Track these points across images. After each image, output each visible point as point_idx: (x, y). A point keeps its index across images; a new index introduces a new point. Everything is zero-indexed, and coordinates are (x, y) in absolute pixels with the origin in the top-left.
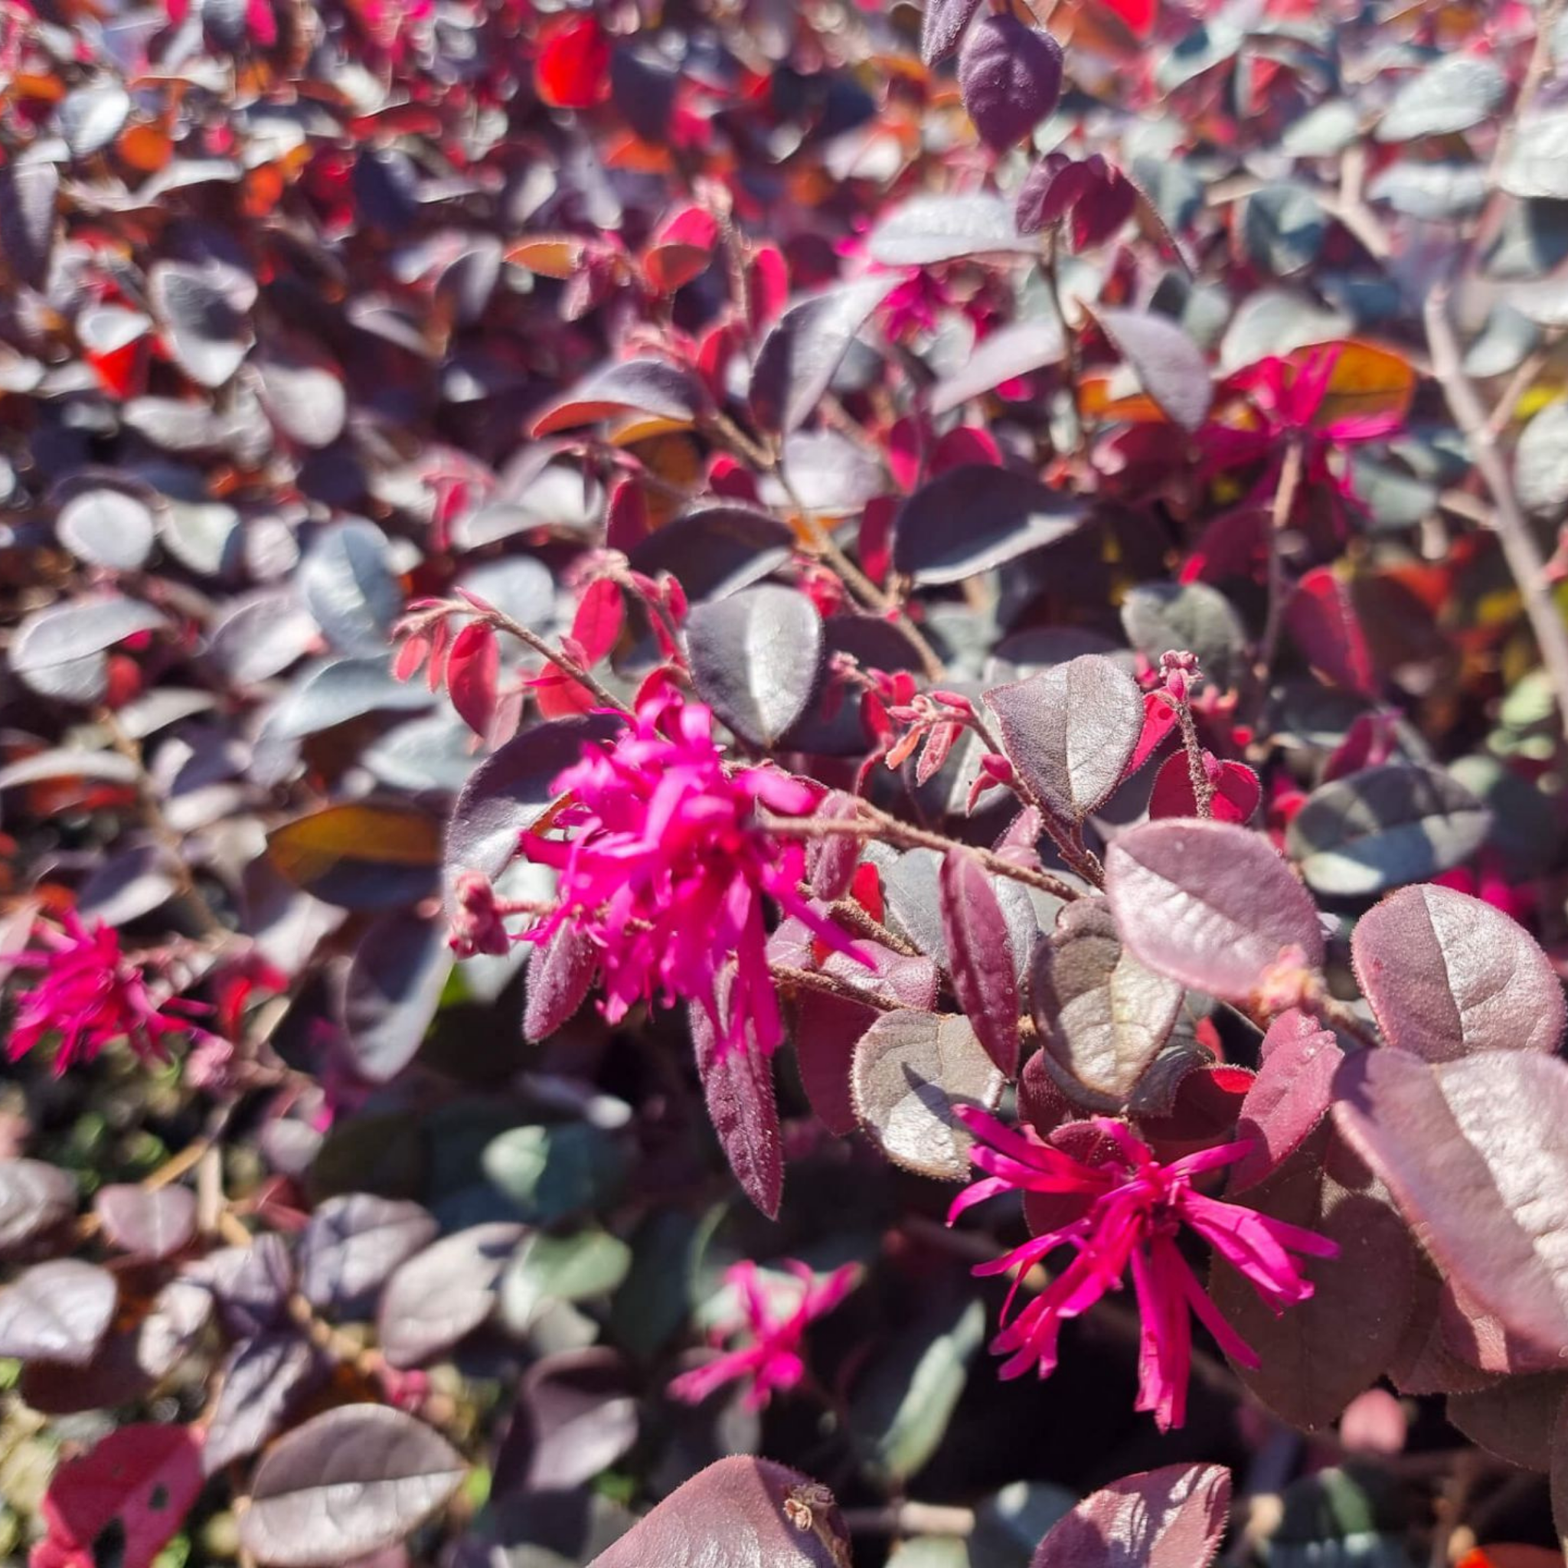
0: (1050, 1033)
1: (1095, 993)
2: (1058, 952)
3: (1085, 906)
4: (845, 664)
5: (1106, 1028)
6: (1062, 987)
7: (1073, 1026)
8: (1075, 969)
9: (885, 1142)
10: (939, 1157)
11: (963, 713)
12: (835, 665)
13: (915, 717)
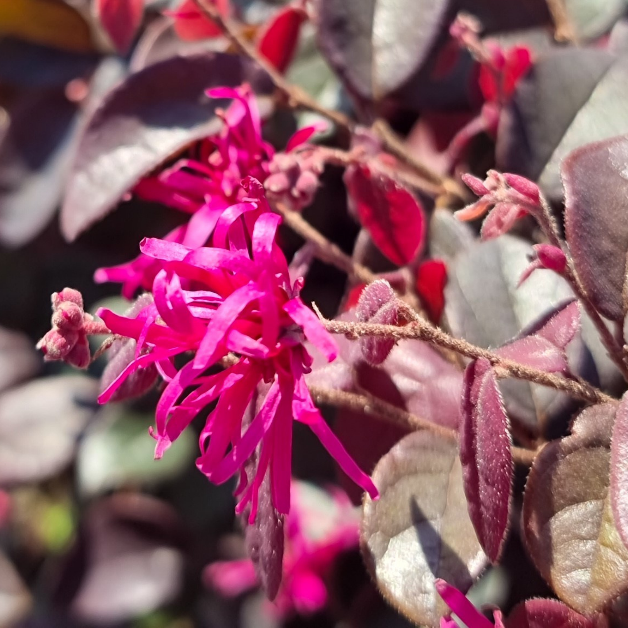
0: (537, 535)
1: (590, 506)
2: (563, 458)
3: (604, 413)
4: (465, 29)
5: (589, 545)
6: (559, 493)
7: (560, 534)
8: (576, 478)
9: (379, 571)
10: (418, 604)
11: (531, 201)
12: (454, 30)
13: (485, 192)
